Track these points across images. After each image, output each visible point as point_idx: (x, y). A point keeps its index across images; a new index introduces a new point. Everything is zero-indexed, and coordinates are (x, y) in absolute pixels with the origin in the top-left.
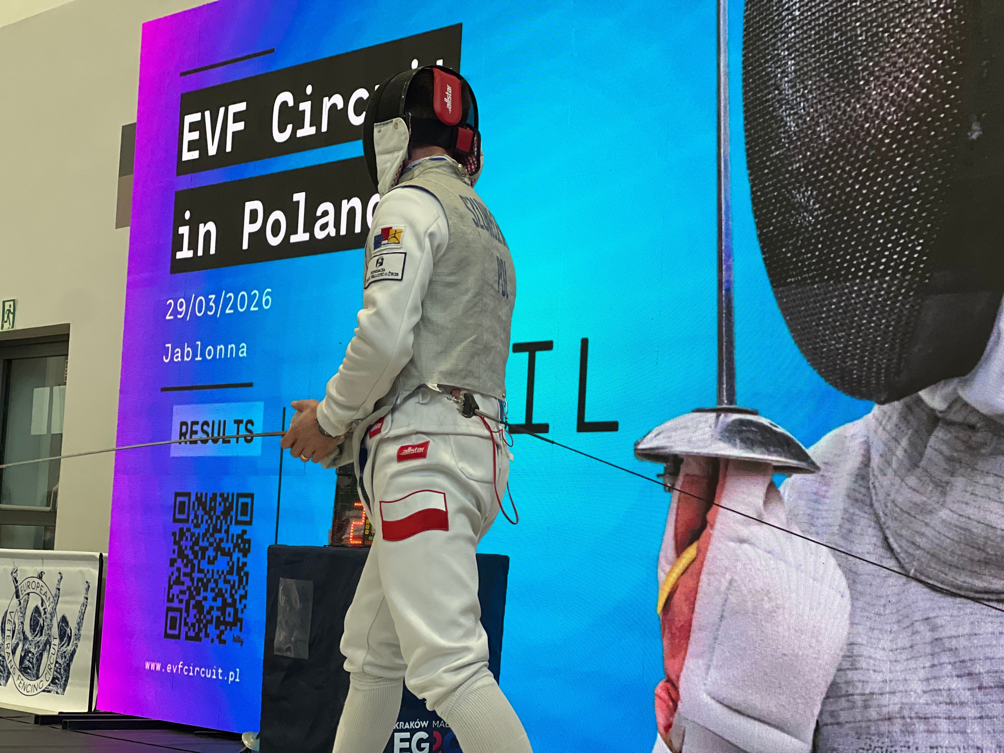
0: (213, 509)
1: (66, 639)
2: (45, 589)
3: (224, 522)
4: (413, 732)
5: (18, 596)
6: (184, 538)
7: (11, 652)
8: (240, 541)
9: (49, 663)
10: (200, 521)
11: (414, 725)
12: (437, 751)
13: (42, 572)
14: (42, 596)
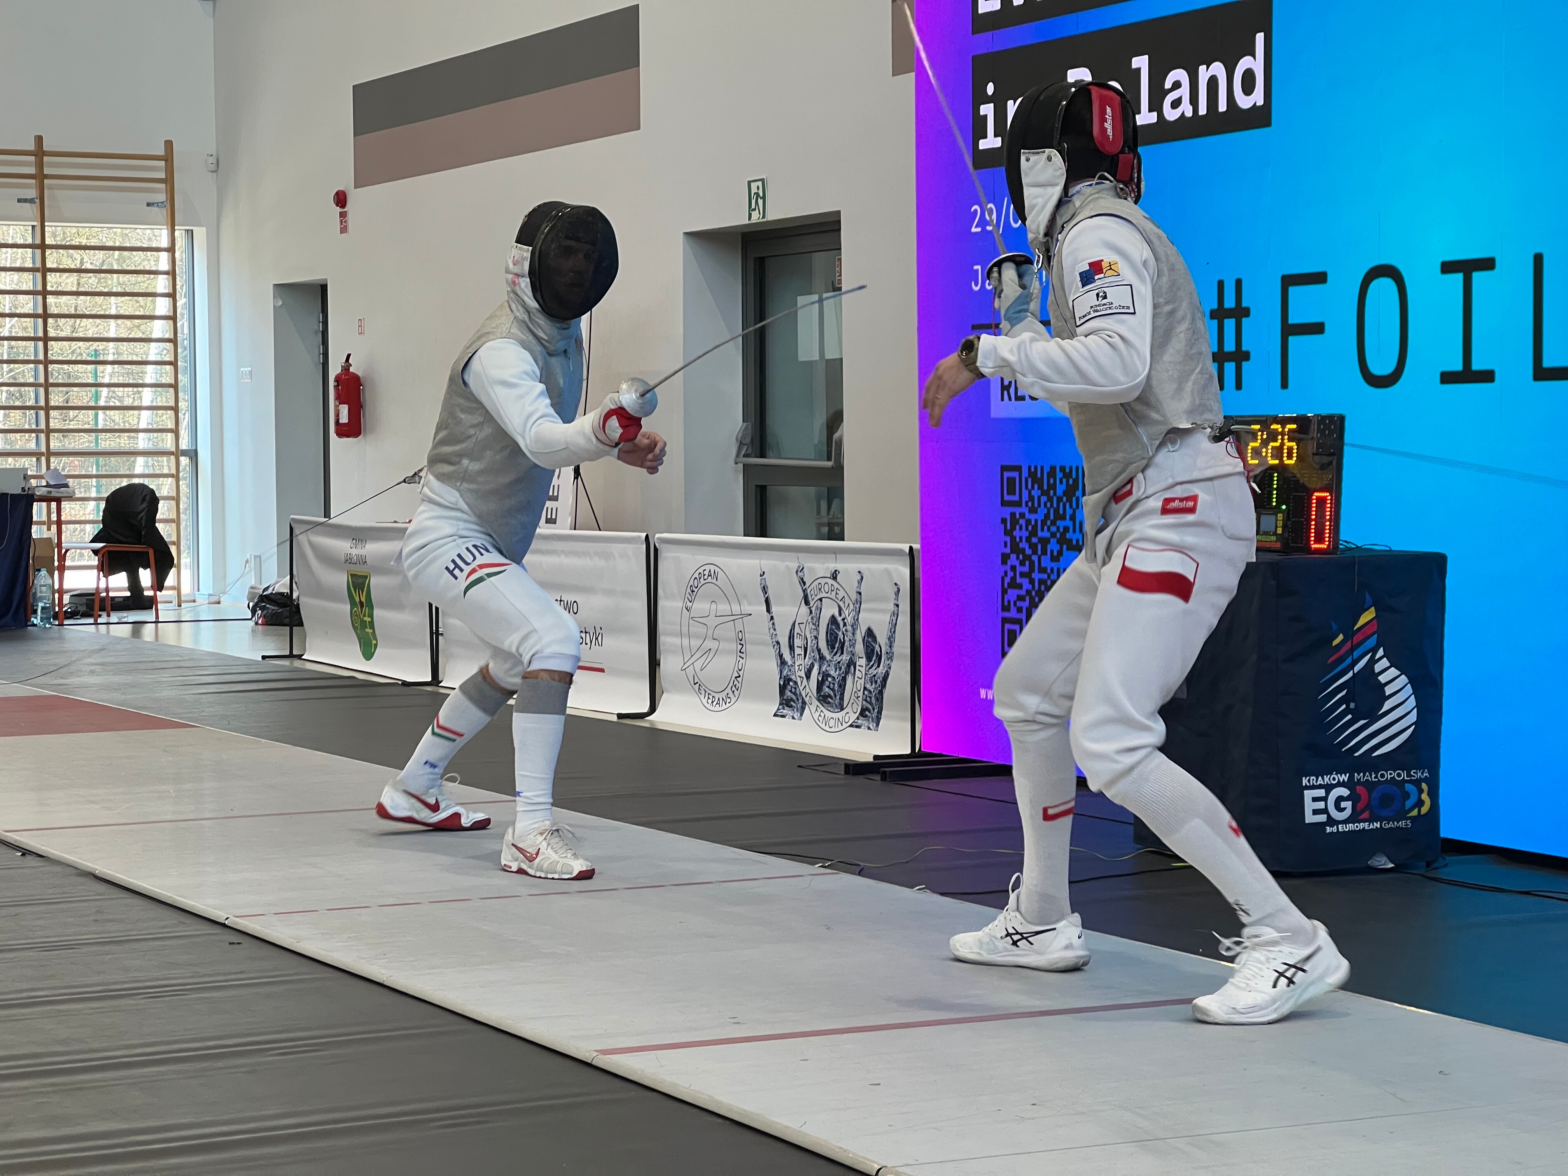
0: (1053, 487)
1: (874, 658)
2: (842, 593)
3: (1068, 505)
4: (1329, 788)
5: (807, 603)
6: (1018, 527)
7: (804, 676)
9: (855, 690)
10: (1036, 505)
11: (1329, 779)
12: (1362, 812)
13: (836, 571)
14: (839, 602)
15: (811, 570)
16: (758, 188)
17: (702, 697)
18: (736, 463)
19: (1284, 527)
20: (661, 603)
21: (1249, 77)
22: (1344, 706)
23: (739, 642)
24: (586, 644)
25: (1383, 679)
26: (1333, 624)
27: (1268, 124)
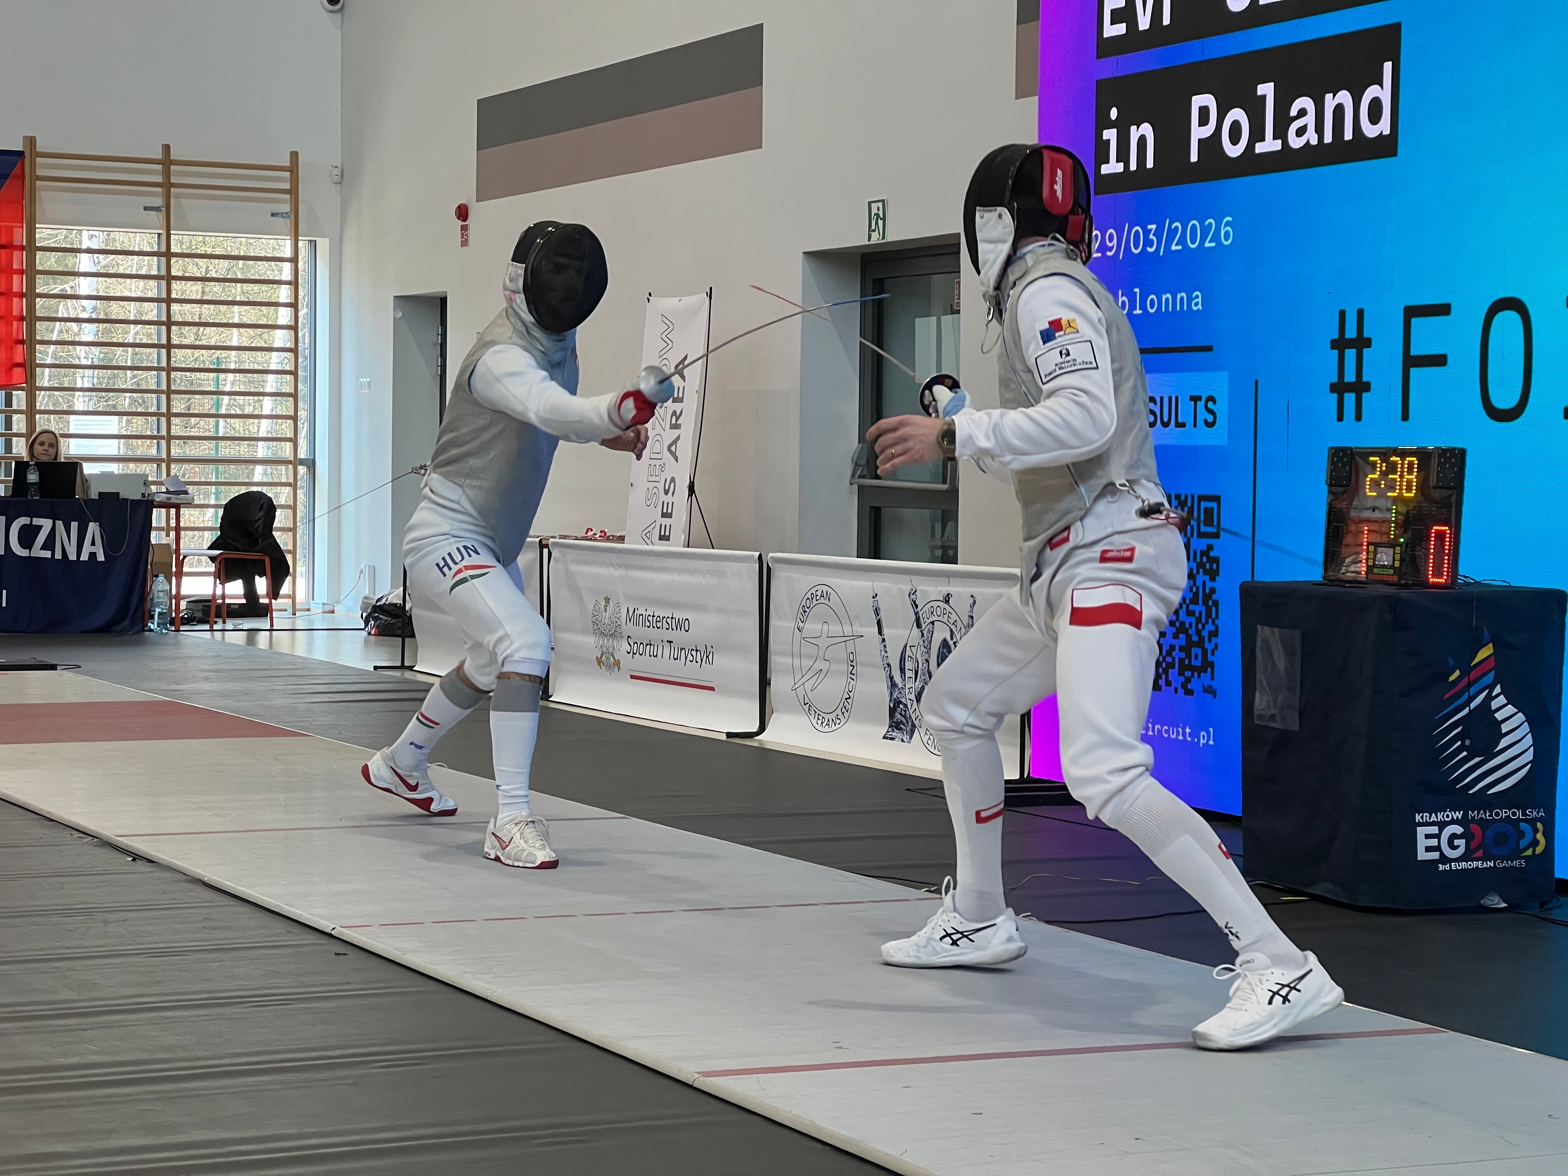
2: (954, 617)
4: (1442, 825)
5: (919, 626)
7: (914, 698)
8: (1205, 559)
11: (1443, 816)
12: (1476, 849)
13: (949, 594)
14: (950, 625)
15: (925, 592)
16: (878, 208)
17: (812, 718)
18: (851, 484)
19: (1402, 560)
20: (773, 622)
21: (1376, 107)
22: (1459, 743)
23: (850, 663)
24: (697, 662)
25: (1499, 716)
26: (1450, 659)
27: (1394, 154)
